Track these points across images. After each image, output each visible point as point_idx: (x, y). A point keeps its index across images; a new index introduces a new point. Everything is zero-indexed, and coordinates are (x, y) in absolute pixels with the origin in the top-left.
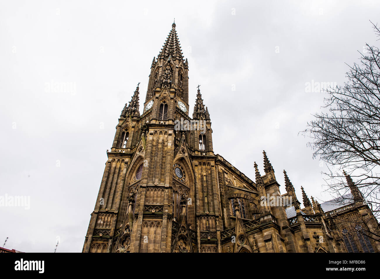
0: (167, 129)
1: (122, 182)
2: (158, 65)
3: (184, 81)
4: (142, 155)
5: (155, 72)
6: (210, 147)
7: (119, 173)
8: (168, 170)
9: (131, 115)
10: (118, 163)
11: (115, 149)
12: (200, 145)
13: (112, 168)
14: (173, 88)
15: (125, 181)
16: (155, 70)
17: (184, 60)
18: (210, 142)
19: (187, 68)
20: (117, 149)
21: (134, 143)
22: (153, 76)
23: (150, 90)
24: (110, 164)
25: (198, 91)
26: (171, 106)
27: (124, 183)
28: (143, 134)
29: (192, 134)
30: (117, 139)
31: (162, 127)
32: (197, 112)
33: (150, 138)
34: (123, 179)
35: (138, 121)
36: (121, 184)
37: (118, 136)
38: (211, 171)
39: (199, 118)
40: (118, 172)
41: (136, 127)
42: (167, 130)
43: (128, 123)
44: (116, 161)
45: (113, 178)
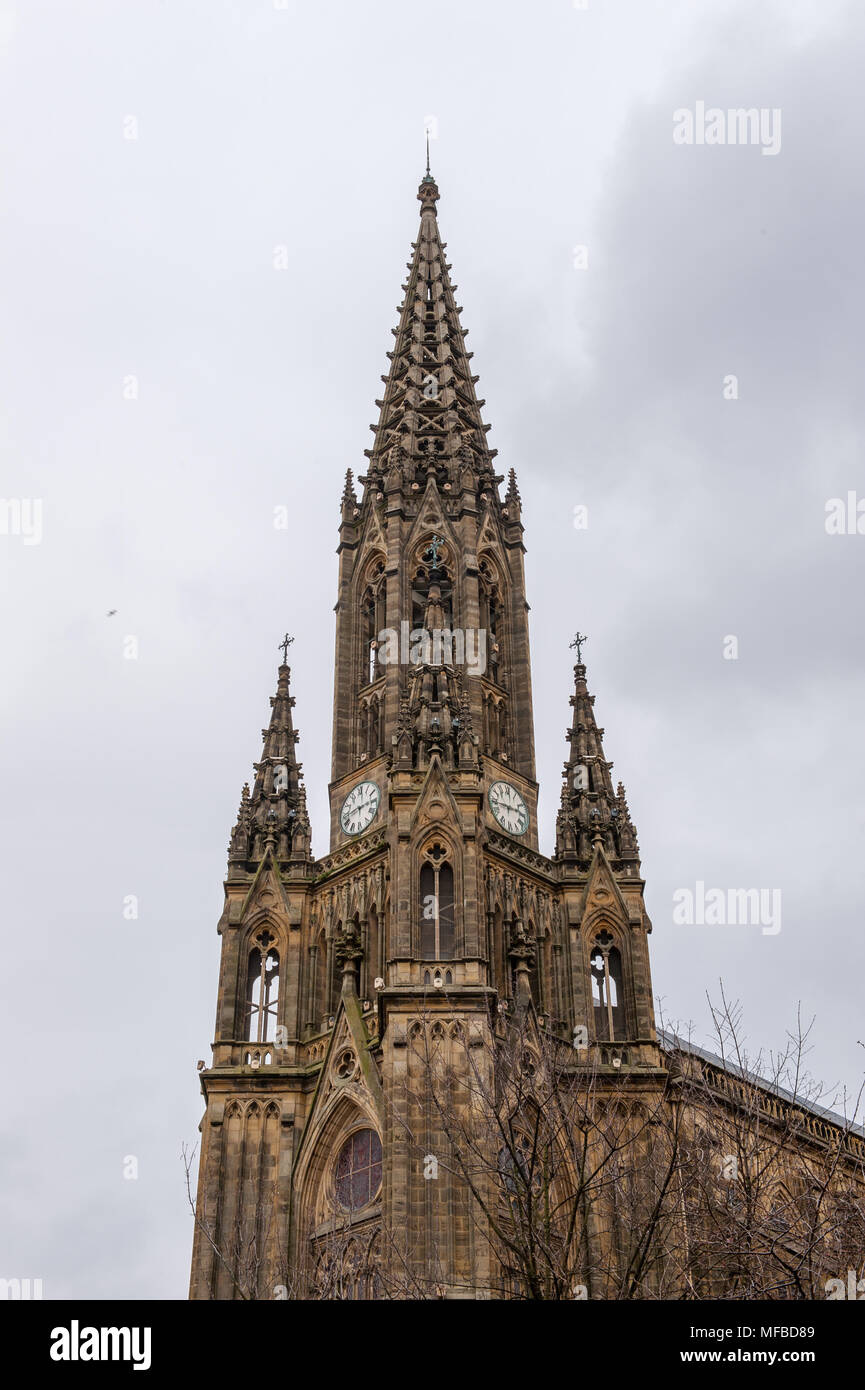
0: (462, 1011)
1: (282, 1218)
2: (373, 536)
3: (507, 628)
4: (356, 1096)
5: (361, 579)
6: (644, 1020)
7: (263, 1172)
8: (483, 1223)
9: (275, 851)
10: (254, 1120)
11: (230, 1048)
12: (594, 980)
13: (230, 1150)
14: (468, 772)
15: (291, 1213)
16: (363, 570)
17: (501, 479)
18: (641, 990)
19: (519, 546)
20: (238, 1051)
21: (307, 1008)
22: (354, 605)
23: (347, 697)
24: (218, 1129)
25: (577, 674)
26: (469, 882)
27: (291, 1223)
28: (347, 982)
29: (561, 948)
30: (233, 997)
31: (438, 1002)
32: (577, 810)
33: (397, 1064)
34: (284, 1203)
35: (312, 889)
36: (277, 1230)
37: (231, 979)
38: (650, 1148)
39: (585, 854)
40: (256, 1166)
41: (307, 922)
42: (462, 1016)
43: (267, 902)
44: (244, 1111)
45: (240, 1198)
